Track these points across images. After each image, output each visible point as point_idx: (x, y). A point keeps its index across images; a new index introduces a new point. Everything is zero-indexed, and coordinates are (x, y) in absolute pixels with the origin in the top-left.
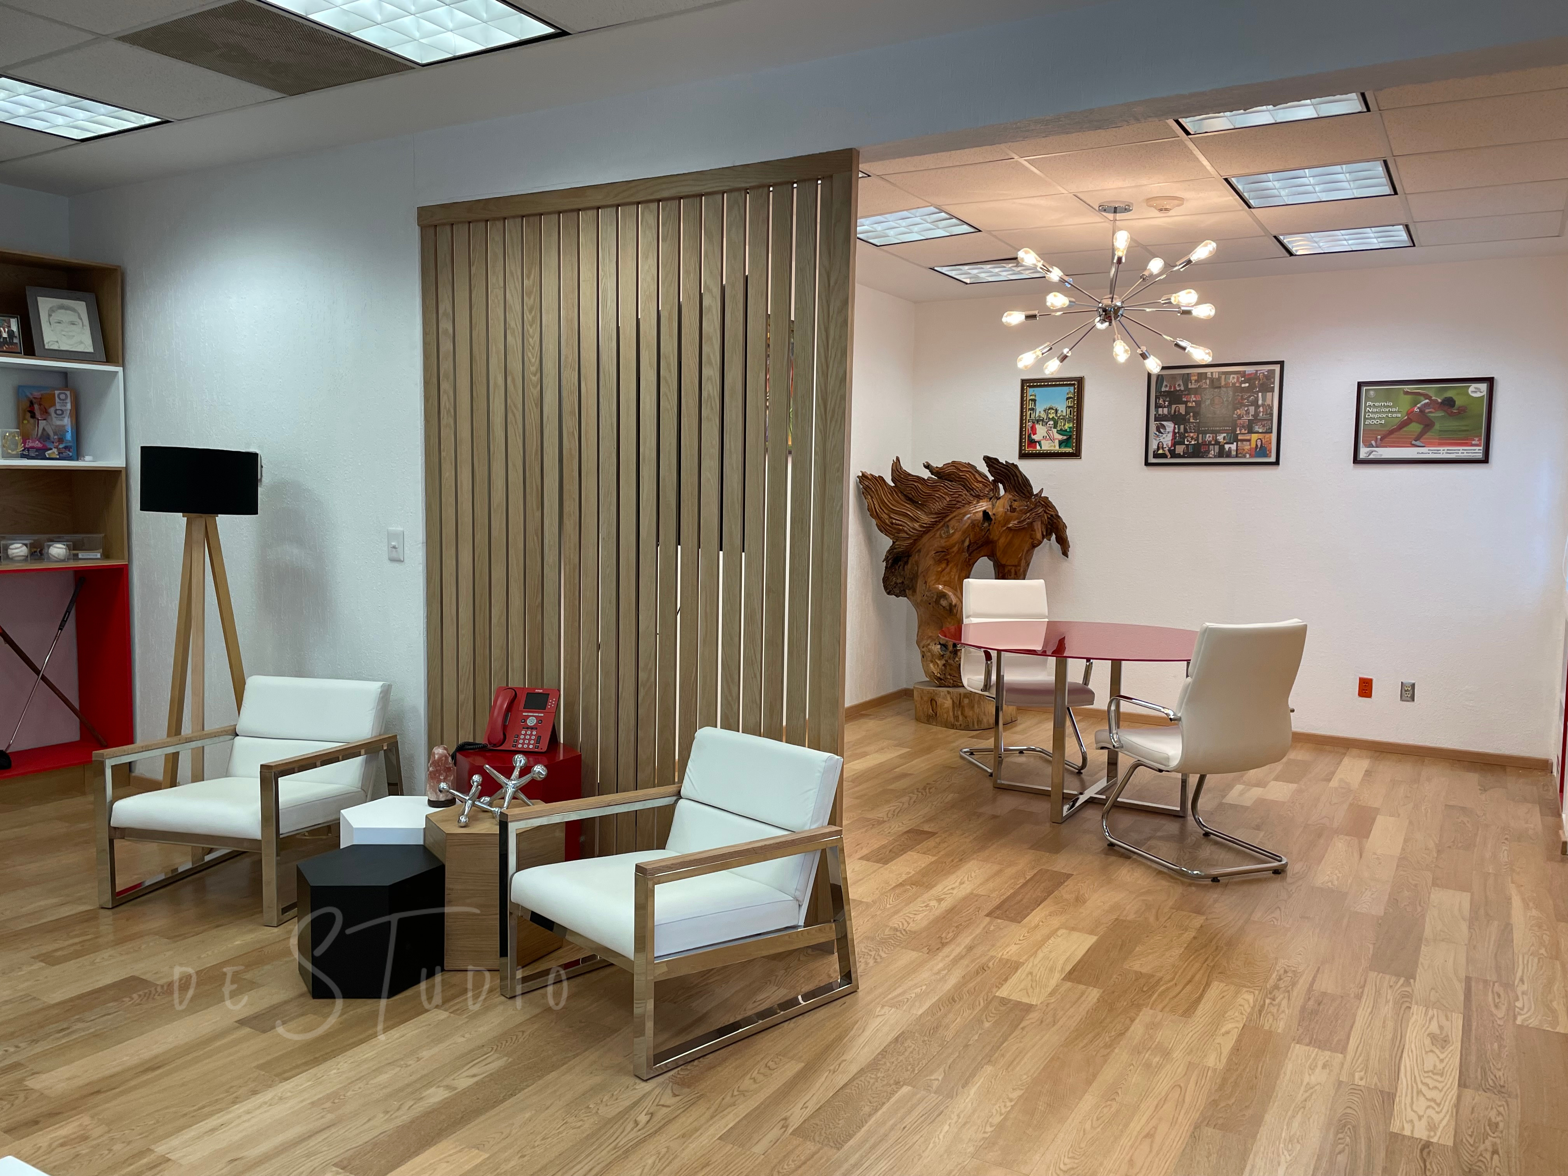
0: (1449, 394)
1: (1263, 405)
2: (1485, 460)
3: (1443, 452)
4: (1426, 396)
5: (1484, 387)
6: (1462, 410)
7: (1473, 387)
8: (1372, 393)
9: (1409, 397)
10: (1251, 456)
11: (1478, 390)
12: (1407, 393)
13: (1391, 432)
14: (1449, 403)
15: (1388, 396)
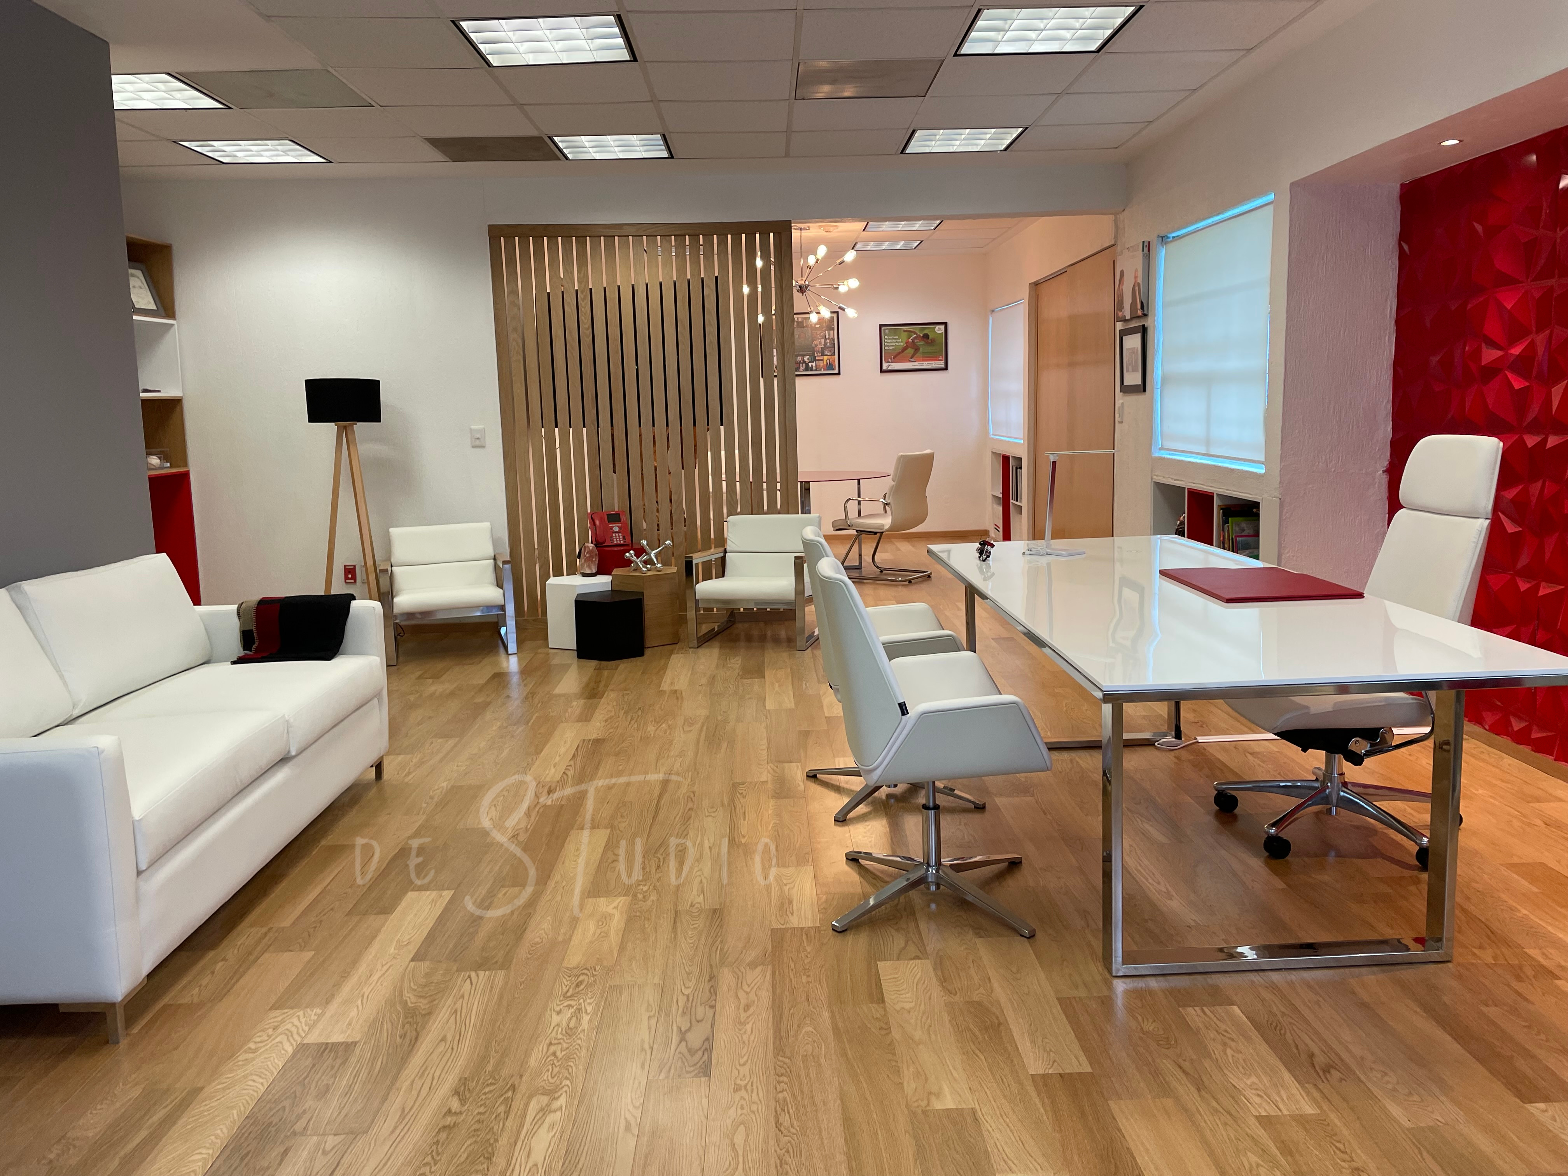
0: (926, 332)
1: (829, 338)
2: (946, 369)
3: (925, 365)
4: (915, 333)
5: (942, 327)
6: (933, 341)
7: (938, 327)
8: (887, 331)
9: (906, 333)
10: (824, 370)
11: (940, 329)
12: (905, 331)
13: (899, 353)
14: (926, 336)
15: (895, 333)
